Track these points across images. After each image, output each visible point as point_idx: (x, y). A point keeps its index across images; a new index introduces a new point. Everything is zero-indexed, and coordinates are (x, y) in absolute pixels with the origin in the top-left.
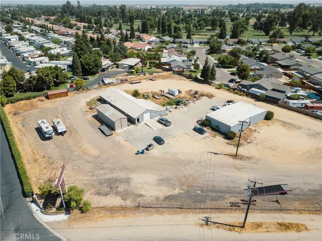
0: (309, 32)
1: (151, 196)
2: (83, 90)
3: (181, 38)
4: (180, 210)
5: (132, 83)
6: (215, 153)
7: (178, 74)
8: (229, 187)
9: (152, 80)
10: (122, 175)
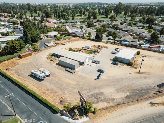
0: (124, 15)
1: (119, 98)
2: (39, 51)
3: (69, 20)
4: (137, 101)
5: (62, 45)
6: (130, 73)
7: (82, 38)
8: (148, 87)
9: (71, 42)
10: (97, 91)
